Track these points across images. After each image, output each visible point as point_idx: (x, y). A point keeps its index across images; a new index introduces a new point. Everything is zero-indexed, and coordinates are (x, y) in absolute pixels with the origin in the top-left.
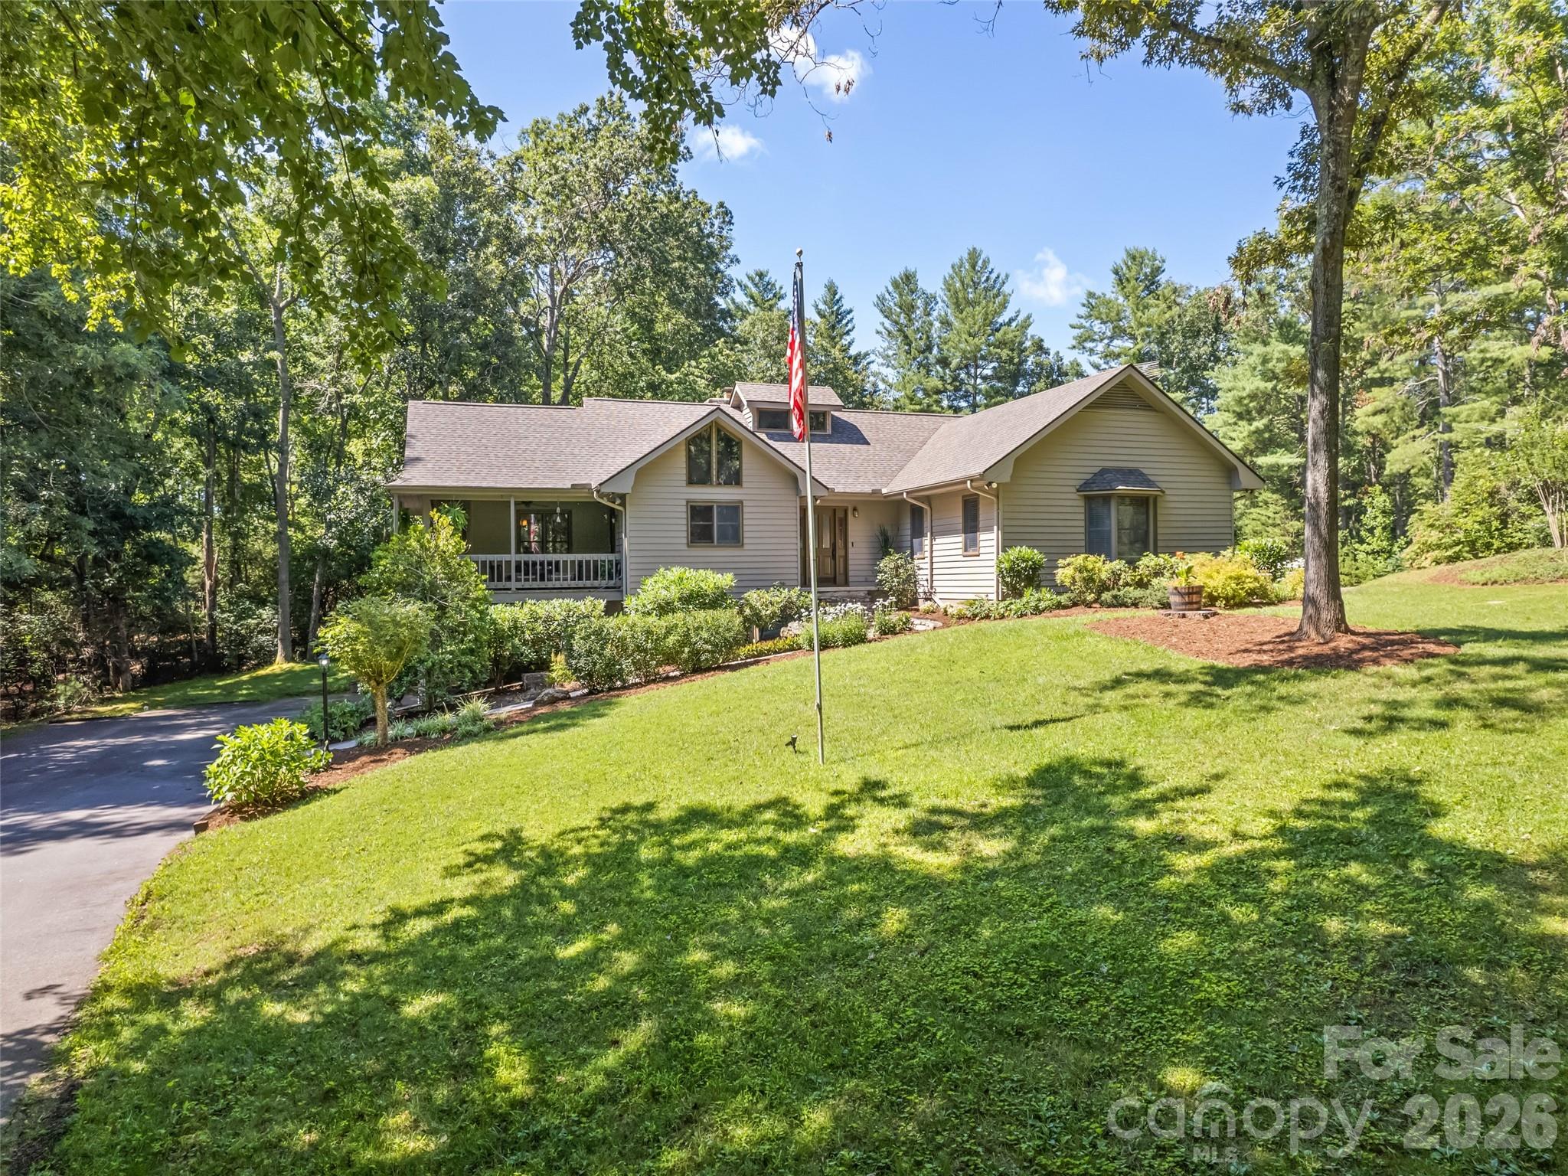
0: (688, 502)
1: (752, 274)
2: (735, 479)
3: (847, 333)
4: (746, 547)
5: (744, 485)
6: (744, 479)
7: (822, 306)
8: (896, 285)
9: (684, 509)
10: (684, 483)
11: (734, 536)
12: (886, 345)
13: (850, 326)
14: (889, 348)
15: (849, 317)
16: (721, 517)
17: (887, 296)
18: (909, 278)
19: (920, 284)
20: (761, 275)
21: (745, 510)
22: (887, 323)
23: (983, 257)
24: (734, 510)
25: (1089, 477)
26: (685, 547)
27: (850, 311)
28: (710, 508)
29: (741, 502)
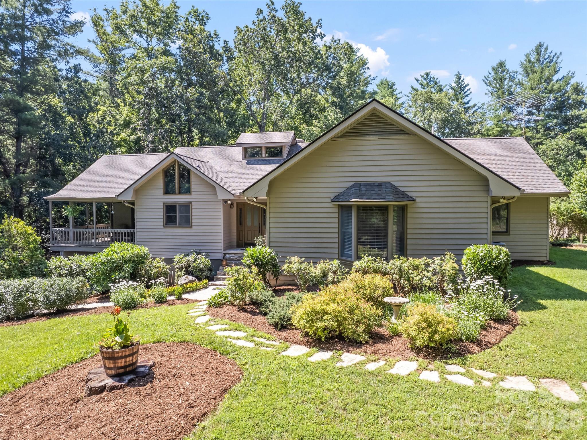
0: (164, 203)
1: (423, 74)
2: (188, 191)
3: (467, 96)
4: (193, 227)
5: (193, 193)
6: (192, 190)
7: (454, 85)
8: (493, 69)
9: (162, 207)
10: (162, 193)
11: (187, 222)
12: (490, 99)
13: (469, 92)
14: (491, 101)
15: (467, 88)
16: (180, 212)
17: (490, 76)
18: (501, 65)
19: (507, 67)
20: (427, 74)
21: (193, 207)
22: (490, 89)
23: (545, 46)
24: (187, 207)
25: (342, 190)
26: (162, 227)
27: (468, 85)
28: (175, 207)
29: (191, 203)
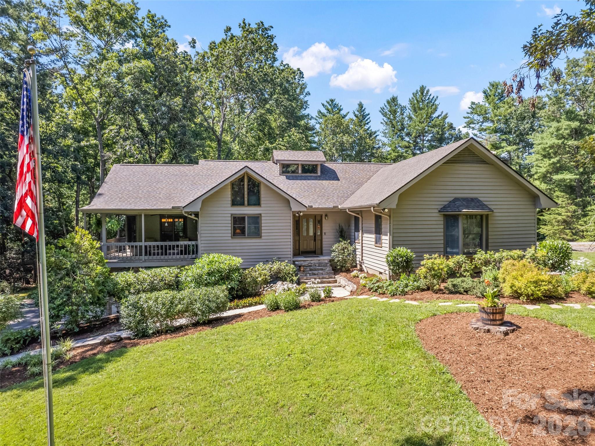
0: (231, 215)
1: (328, 100)
2: (258, 203)
3: (368, 124)
4: (263, 238)
5: (262, 205)
6: (262, 202)
7: (357, 113)
8: (388, 102)
9: (230, 218)
10: (230, 205)
11: (257, 233)
12: (385, 128)
13: (369, 121)
14: (386, 129)
15: (368, 117)
16: (249, 224)
17: (385, 108)
18: (394, 99)
19: (399, 102)
20: (332, 101)
21: (263, 218)
22: (385, 119)
23: (426, 89)
24: (256, 219)
25: (446, 203)
26: (230, 238)
27: (369, 114)
28: (245, 217)
29: (261, 214)
